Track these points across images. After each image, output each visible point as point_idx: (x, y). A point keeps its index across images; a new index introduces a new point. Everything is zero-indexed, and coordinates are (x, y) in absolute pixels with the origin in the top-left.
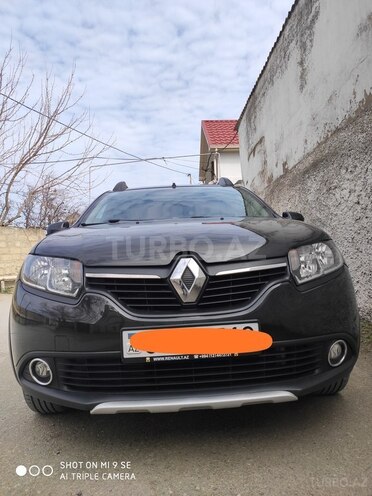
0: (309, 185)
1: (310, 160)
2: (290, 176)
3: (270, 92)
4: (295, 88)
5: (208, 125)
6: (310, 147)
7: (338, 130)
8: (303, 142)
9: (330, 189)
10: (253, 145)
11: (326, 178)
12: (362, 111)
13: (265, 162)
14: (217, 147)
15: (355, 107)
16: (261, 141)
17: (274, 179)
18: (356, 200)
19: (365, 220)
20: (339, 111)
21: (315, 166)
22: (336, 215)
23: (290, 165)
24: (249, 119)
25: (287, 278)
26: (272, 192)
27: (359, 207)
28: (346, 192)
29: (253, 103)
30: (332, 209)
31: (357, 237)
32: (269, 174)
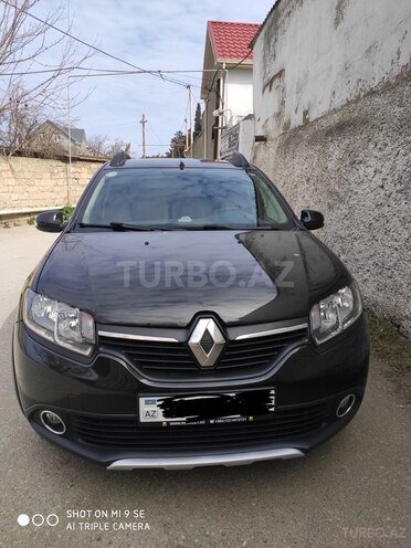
0: (331, 149)
1: (336, 118)
2: (311, 130)
3: (297, 13)
4: (329, 19)
5: (216, 27)
6: (339, 102)
7: (372, 93)
8: (330, 94)
9: (354, 162)
10: (270, 76)
11: (351, 148)
12: (404, 78)
13: (283, 103)
14: (225, 61)
15: (397, 71)
16: (280, 74)
17: (292, 127)
18: (380, 183)
19: (386, 208)
20: (376, 68)
21: (341, 129)
22: (356, 193)
23: (313, 116)
24: (268, 41)
25: (307, 340)
26: (288, 143)
27: (382, 192)
28: (370, 171)
29: (275, 21)
30: (353, 185)
31: (376, 224)
32: (285, 119)
